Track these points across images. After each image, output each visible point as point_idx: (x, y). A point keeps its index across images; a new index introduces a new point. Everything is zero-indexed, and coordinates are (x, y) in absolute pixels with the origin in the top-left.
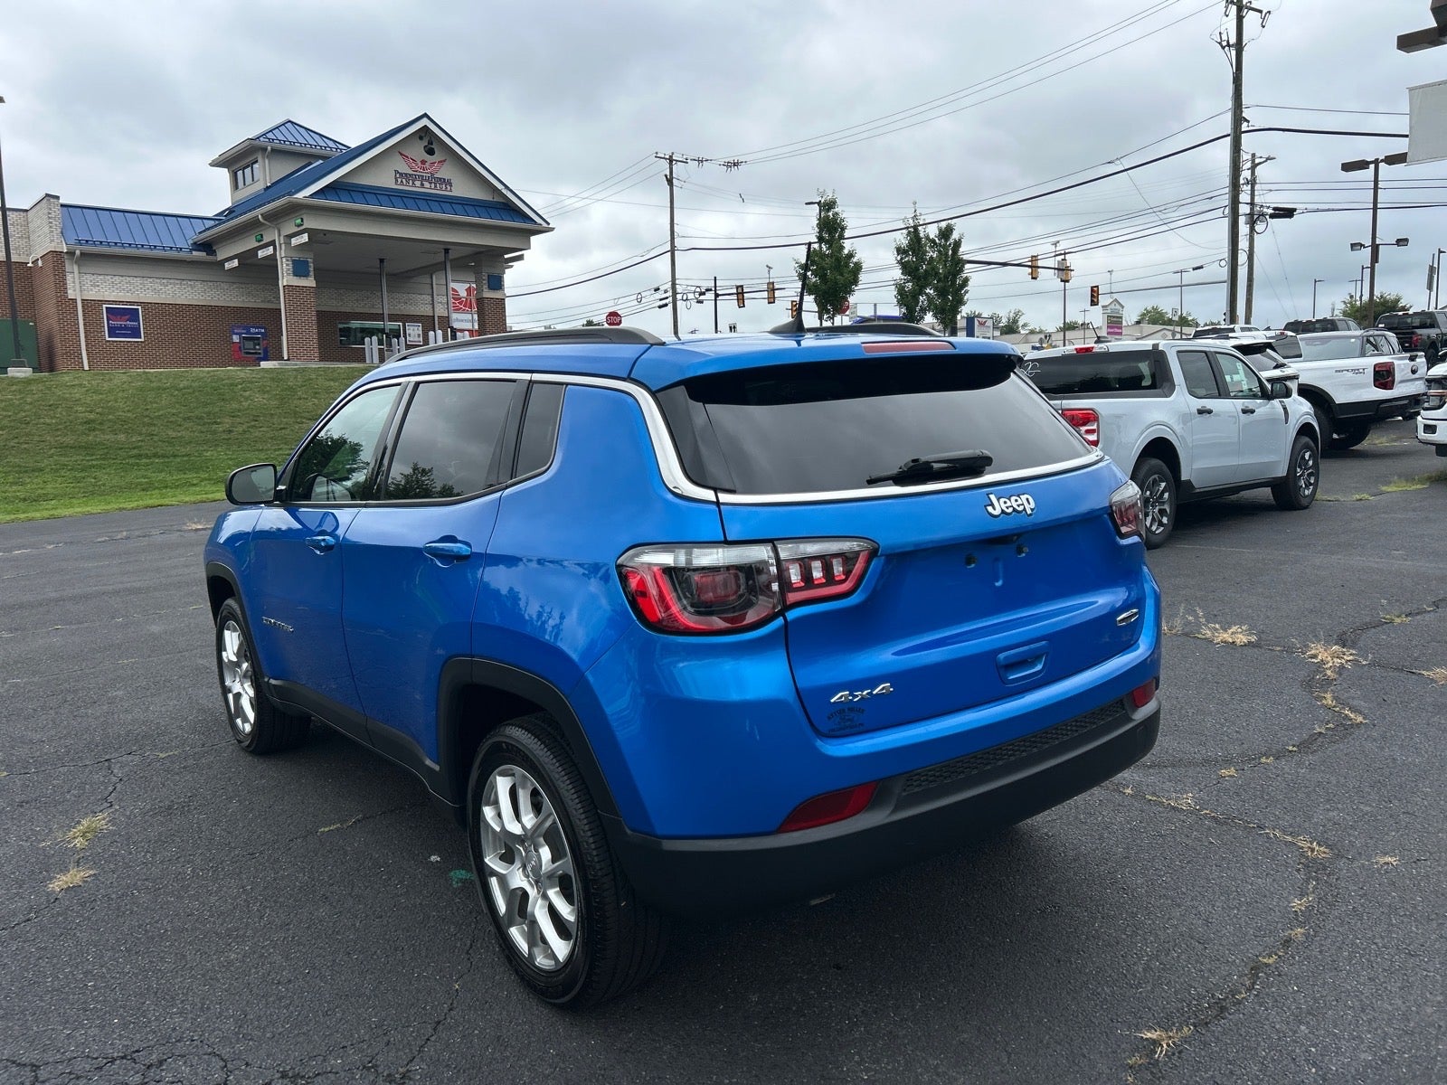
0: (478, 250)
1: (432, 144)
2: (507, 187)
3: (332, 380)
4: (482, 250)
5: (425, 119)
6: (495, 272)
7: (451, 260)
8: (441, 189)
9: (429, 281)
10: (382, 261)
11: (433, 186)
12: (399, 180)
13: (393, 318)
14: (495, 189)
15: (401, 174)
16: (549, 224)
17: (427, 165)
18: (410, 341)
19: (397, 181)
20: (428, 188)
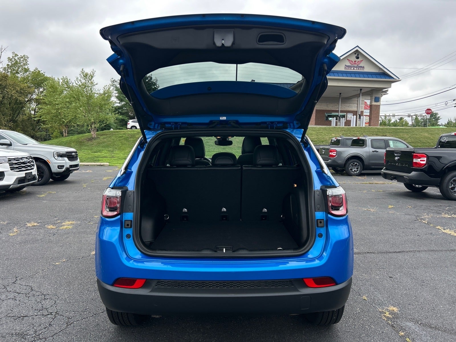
0: (373, 89)
1: (358, 55)
2: (384, 67)
3: (313, 131)
4: (374, 89)
5: (357, 47)
6: (377, 96)
7: (362, 93)
8: (360, 70)
9: (357, 100)
10: (340, 94)
11: (357, 69)
12: (346, 68)
13: (342, 112)
14: (380, 68)
15: (347, 66)
16: (399, 79)
17: (356, 62)
18: (348, 119)
19: (345, 68)
20: (356, 70)
